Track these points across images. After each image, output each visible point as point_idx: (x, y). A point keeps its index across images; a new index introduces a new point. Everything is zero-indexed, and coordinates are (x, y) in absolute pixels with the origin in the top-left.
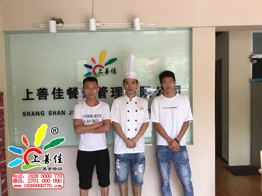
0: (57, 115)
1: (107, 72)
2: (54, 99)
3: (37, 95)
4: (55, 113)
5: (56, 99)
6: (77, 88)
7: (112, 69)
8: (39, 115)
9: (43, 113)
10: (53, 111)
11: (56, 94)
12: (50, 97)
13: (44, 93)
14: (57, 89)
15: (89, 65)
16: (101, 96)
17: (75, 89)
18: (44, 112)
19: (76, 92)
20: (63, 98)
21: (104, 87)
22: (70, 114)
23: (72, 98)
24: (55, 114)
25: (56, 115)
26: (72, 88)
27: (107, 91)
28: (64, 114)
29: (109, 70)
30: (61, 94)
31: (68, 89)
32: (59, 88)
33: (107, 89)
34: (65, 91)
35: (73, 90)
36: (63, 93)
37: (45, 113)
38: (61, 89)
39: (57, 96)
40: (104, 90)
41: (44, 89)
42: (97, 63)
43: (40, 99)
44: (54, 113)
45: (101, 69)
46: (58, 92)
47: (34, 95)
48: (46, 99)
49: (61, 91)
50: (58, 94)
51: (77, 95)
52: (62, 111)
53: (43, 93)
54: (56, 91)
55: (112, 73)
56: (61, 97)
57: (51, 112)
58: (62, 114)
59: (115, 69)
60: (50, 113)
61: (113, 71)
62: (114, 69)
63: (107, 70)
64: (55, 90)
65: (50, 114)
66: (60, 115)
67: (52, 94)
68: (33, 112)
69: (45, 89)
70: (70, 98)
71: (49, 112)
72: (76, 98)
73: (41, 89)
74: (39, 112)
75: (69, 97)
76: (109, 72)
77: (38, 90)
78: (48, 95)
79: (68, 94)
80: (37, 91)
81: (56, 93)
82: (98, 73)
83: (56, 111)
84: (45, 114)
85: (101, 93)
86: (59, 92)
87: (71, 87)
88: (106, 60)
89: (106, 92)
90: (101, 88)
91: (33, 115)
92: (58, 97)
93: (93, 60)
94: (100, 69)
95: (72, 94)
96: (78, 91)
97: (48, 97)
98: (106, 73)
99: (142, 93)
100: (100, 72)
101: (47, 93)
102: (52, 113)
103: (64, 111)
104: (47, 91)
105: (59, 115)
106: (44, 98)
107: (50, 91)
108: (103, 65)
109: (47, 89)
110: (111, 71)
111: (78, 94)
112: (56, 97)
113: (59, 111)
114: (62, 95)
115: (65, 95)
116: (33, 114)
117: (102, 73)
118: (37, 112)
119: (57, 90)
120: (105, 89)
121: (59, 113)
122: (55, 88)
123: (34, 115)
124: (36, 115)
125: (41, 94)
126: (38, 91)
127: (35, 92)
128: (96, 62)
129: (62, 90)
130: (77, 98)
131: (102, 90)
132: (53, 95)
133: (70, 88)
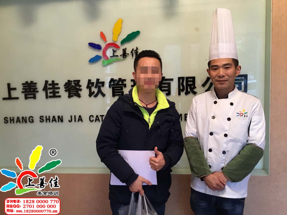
0: (52, 122)
1: (125, 55)
2: (47, 97)
3: (22, 92)
4: (49, 119)
5: (49, 97)
6: (79, 81)
7: (133, 49)
8: (26, 122)
9: (32, 120)
10: (46, 117)
11: (49, 91)
12: (41, 95)
13: (32, 89)
14: (50, 82)
15: (97, 43)
16: (115, 94)
17: (76, 82)
18: (32, 117)
19: (78, 87)
20: (60, 96)
21: (120, 79)
22: (70, 120)
23: (73, 96)
24: (48, 121)
25: (50, 122)
26: (73, 80)
27: (125, 86)
28: (62, 121)
29: (128, 51)
30: (57, 90)
31: (66, 83)
32: (53, 82)
33: (125, 83)
34: (61, 85)
35: (73, 84)
36: (59, 88)
37: (35, 119)
38: (55, 82)
39: (50, 93)
40: (120, 83)
41: (32, 82)
42: (109, 41)
43: (26, 98)
44: (47, 119)
45: (115, 50)
46: (51, 87)
47: (18, 93)
48: (34, 97)
49: (56, 86)
50: (51, 91)
51: (80, 92)
52: (59, 117)
53: (30, 89)
54: (48, 87)
55: (133, 56)
56: (57, 95)
57: (43, 117)
58: (59, 122)
59: (137, 49)
60: (42, 119)
61: (134, 52)
62: (135, 49)
63: (124, 50)
64: (48, 85)
65: (42, 121)
66: (56, 122)
67: (44, 90)
68: (18, 118)
69: (34, 82)
70: (70, 96)
71: (40, 118)
72: (79, 96)
73: (27, 82)
74: (26, 117)
75: (68, 95)
76: (128, 54)
77: (23, 84)
78: (37, 92)
79: (66, 91)
80: (22, 87)
81: (50, 89)
82: (111, 57)
83: (49, 116)
84: (35, 121)
85: (115, 89)
86: (54, 88)
87: (71, 80)
88: (124, 36)
89: (123, 86)
90: (116, 80)
91: (18, 123)
92: (52, 95)
93: (103, 36)
94: (113, 50)
95: (73, 90)
96: (80, 86)
97: (38, 95)
98: (123, 56)
99: (181, 88)
100: (113, 54)
101: (37, 88)
102: (45, 119)
103: (62, 116)
104: (35, 86)
105: (54, 122)
106: (32, 96)
107: (40, 86)
108: (119, 43)
109: (36, 83)
110: (132, 52)
111: (81, 90)
112: (49, 95)
113: (54, 117)
114: (58, 92)
115: (62, 92)
116: (18, 120)
117: (117, 56)
118: (23, 118)
119: (50, 85)
120: (122, 82)
121: (54, 119)
122: (47, 82)
123: (20, 122)
124: (23, 123)
125: (28, 90)
126: (24, 87)
127: (20, 88)
128: (107, 39)
129: (57, 84)
130: (81, 96)
131: (118, 84)
132: (45, 92)
133: (69, 81)
